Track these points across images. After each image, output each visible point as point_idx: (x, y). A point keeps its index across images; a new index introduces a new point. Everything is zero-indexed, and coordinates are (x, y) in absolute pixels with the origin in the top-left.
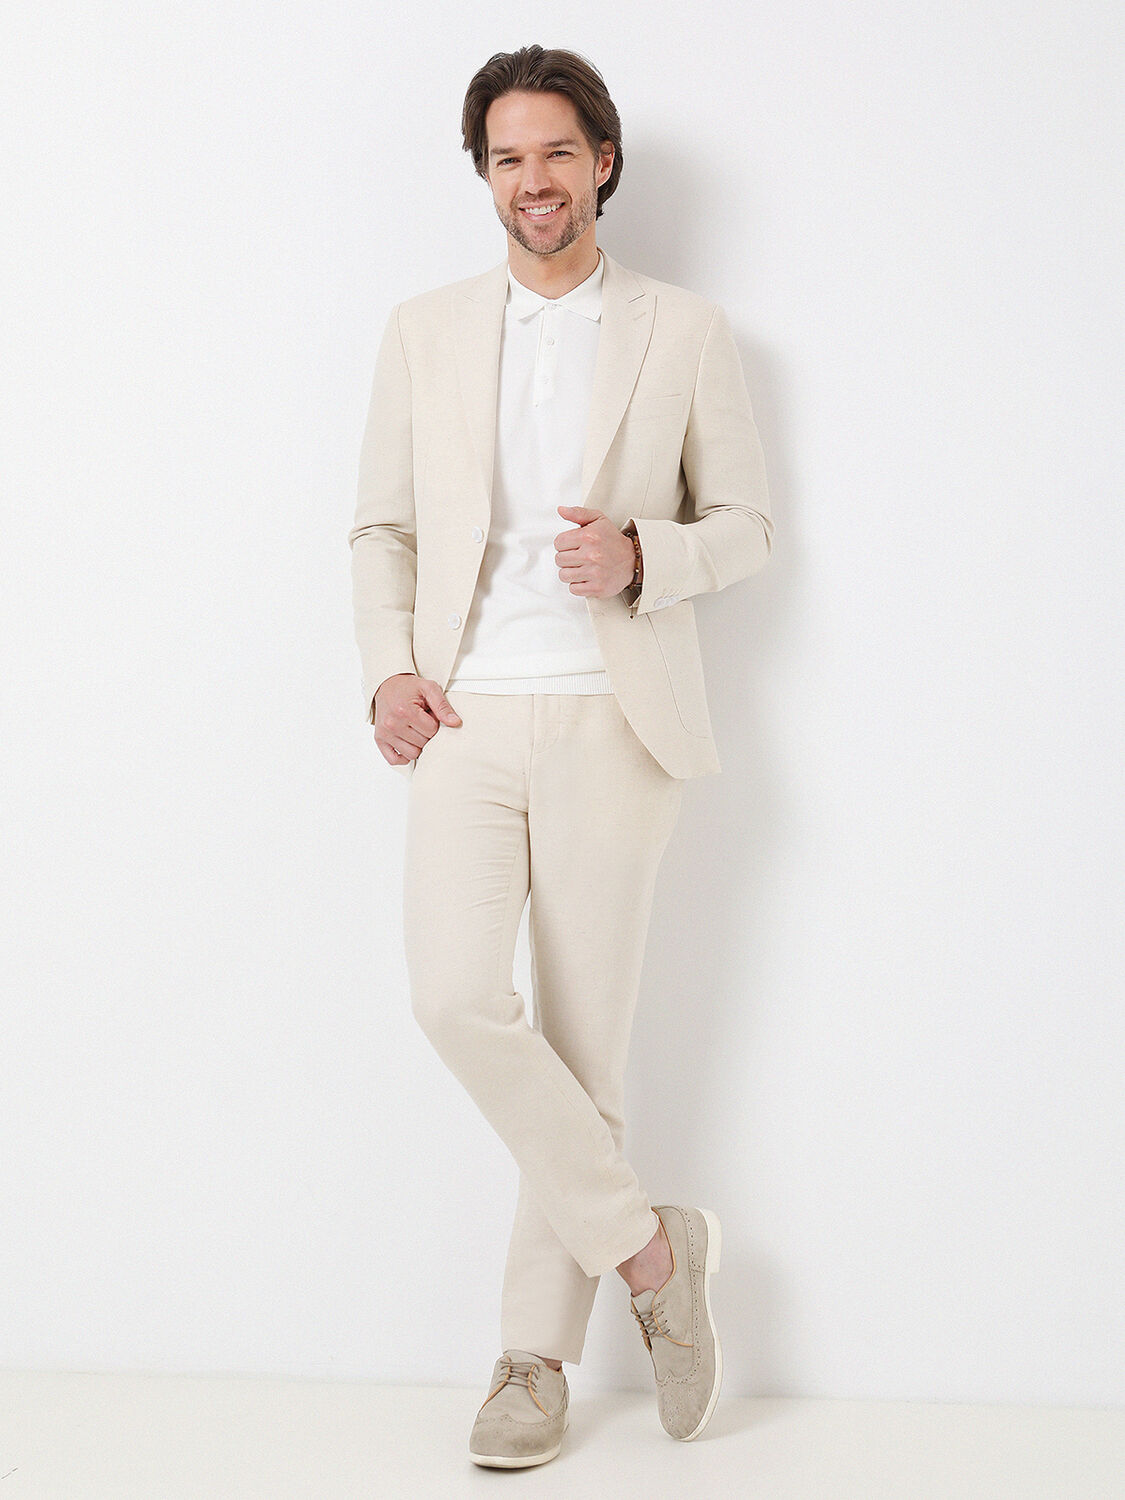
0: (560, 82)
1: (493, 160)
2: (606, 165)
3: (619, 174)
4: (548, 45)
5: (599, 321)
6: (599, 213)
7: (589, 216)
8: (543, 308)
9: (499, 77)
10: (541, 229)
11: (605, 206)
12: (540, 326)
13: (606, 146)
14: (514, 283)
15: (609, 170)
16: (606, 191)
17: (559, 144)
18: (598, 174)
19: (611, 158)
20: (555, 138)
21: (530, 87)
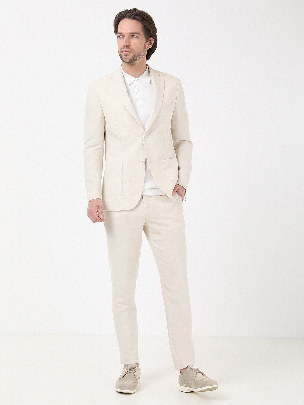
2: (150, 44)
10: (126, 55)
12: (135, 85)
19: (153, 42)
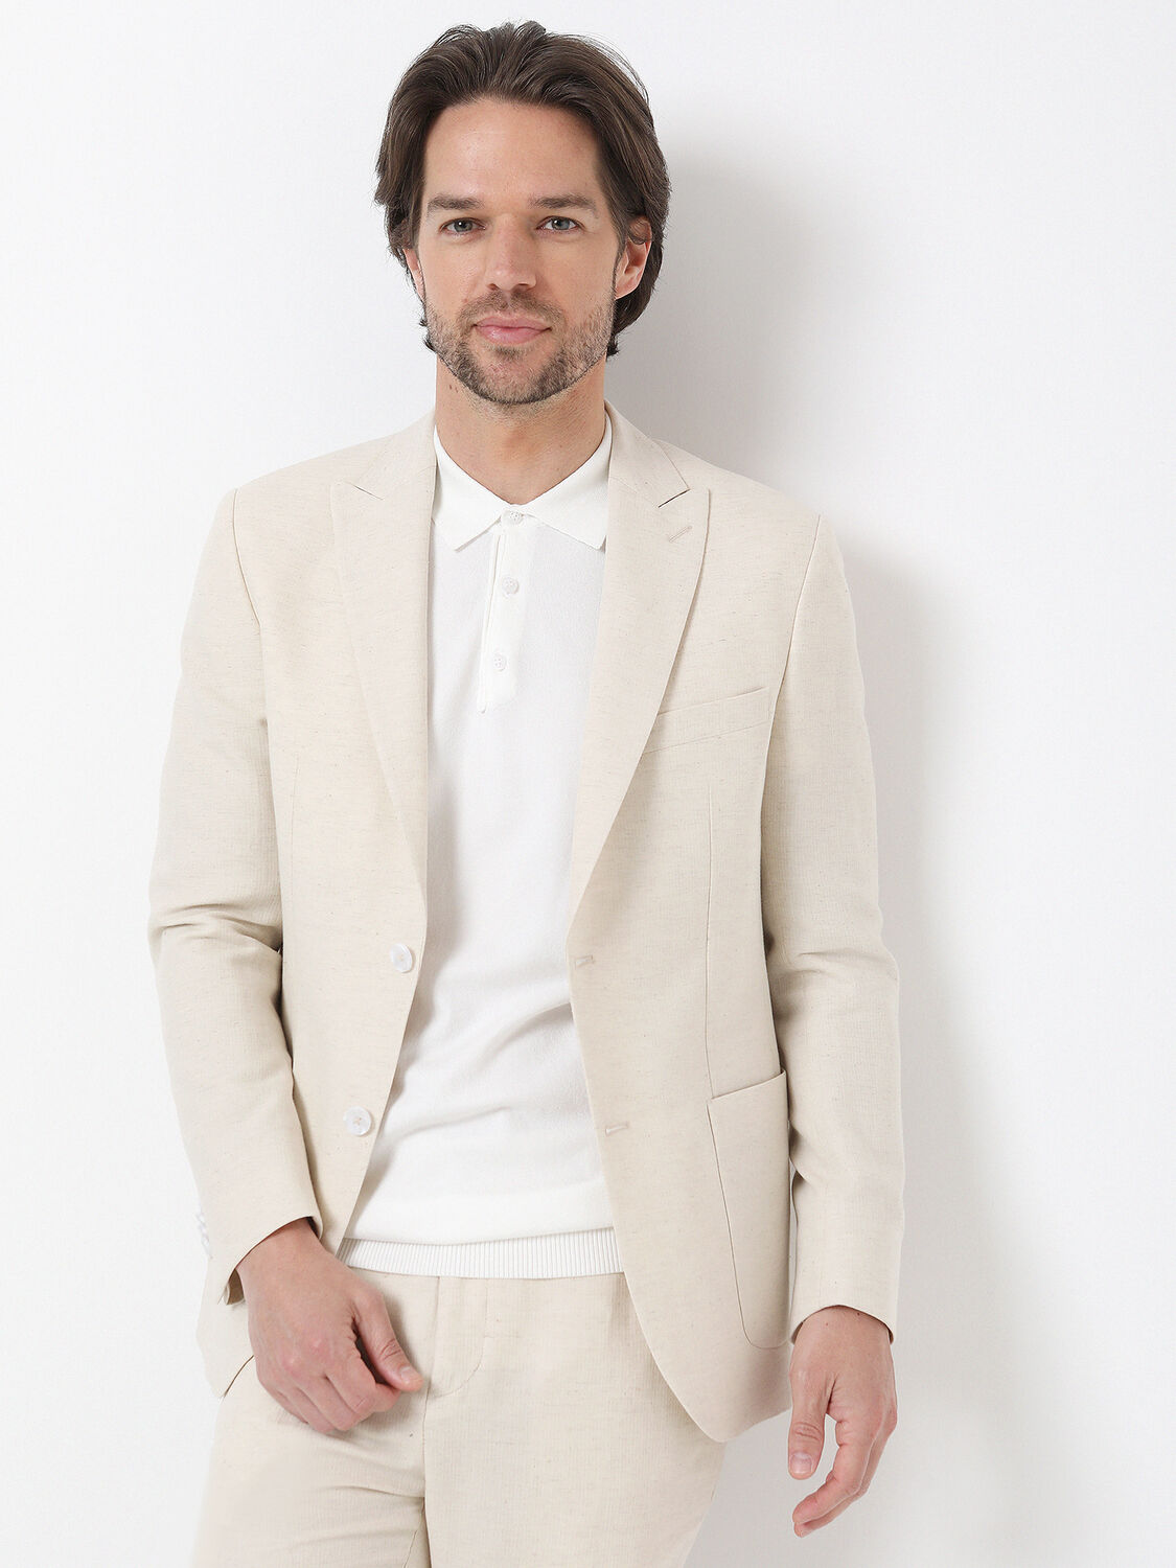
0: (575, 92)
1: (430, 222)
2: (635, 261)
3: (653, 284)
4: (556, 25)
5: (603, 548)
6: (612, 350)
7: (597, 353)
8: (499, 521)
9: (462, 66)
10: (507, 354)
11: (622, 338)
12: (493, 553)
13: (640, 226)
14: (447, 464)
15: (639, 272)
16: (628, 308)
17: (561, 203)
18: (621, 274)
19: (644, 250)
20: (555, 190)
21: (519, 93)
